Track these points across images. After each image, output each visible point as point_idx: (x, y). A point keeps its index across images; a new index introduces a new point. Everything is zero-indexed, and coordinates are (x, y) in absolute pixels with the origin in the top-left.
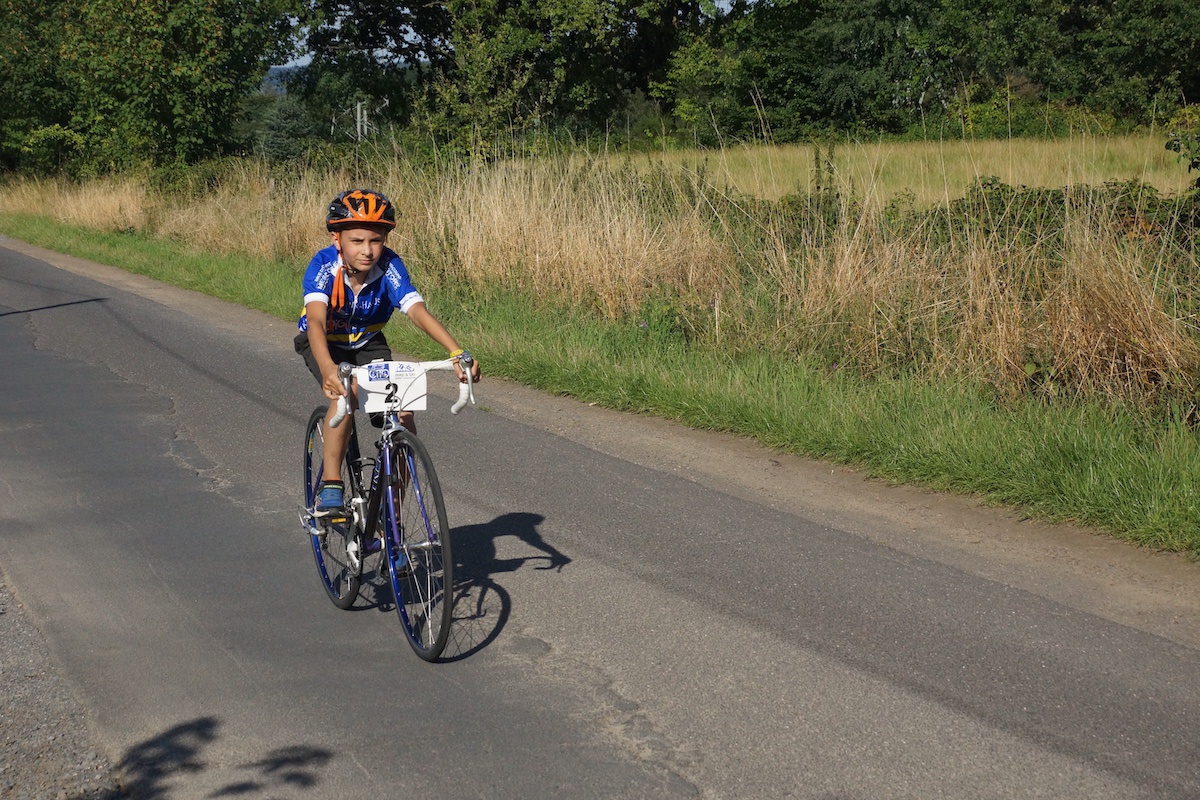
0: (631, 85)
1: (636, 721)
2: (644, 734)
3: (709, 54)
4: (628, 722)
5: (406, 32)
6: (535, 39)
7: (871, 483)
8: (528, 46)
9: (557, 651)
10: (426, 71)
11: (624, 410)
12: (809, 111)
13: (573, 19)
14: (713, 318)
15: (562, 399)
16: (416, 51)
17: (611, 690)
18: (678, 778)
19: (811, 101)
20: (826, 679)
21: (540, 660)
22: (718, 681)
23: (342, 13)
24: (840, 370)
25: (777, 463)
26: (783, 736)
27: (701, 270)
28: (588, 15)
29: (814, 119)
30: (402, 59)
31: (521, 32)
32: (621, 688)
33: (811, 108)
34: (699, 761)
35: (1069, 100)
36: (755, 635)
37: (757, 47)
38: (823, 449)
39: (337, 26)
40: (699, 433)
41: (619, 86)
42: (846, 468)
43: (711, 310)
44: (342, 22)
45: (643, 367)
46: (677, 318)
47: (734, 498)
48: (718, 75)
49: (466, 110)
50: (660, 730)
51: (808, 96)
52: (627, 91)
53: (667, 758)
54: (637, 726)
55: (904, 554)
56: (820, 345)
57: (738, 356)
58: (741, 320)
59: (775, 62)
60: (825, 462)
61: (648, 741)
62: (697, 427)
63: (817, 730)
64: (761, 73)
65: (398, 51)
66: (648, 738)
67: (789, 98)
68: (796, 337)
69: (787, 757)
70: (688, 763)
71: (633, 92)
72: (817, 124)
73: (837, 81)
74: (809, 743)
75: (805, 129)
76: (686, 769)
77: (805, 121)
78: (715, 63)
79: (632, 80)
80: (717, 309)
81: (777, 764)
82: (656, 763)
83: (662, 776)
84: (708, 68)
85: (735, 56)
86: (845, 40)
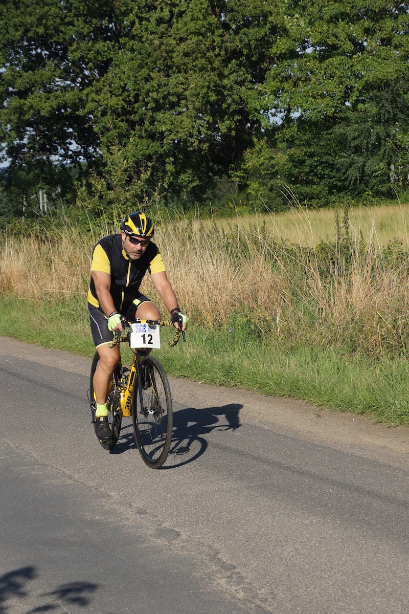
0: (219, 173)
1: (234, 576)
2: (239, 583)
3: (267, 152)
4: (229, 577)
5: (71, 144)
6: (155, 146)
7: (379, 426)
8: (150, 151)
9: (184, 536)
10: (85, 168)
11: (221, 385)
12: (335, 187)
13: (178, 132)
14: (276, 325)
15: (181, 379)
16: (77, 156)
17: (218, 558)
18: (260, 609)
19: (336, 180)
20: (350, 546)
21: (174, 542)
22: (284, 550)
23: (28, 133)
24: (357, 356)
25: (319, 416)
26: (325, 582)
27: (267, 294)
28: (187, 129)
29: (340, 189)
30: (69, 161)
31: (145, 141)
32: (225, 557)
33: (336, 184)
34: (273, 598)
36: (306, 522)
37: (300, 145)
38: (347, 406)
39: (25, 141)
40: (269, 398)
41: (210, 174)
42: (362, 417)
43: (274, 320)
44: (29, 139)
45: (232, 357)
46: (252, 326)
47: (291, 438)
48: (273, 166)
49: (111, 195)
50: (249, 581)
51: (334, 177)
52: (217, 177)
53: (254, 597)
54: (234, 579)
55: (398, 469)
56: (344, 340)
57: (292, 349)
58: (293, 325)
59: (312, 155)
60: (349, 414)
61: (241, 588)
62: (268, 394)
63: (345, 577)
64: (302, 162)
65: (65, 156)
66: (242, 586)
67: (322, 177)
68: (329, 335)
69: (327, 594)
70: (266, 600)
71: (221, 177)
72: (341, 195)
73: (351, 165)
74: (340, 585)
75: (333, 198)
76: (265, 603)
77: (333, 193)
78: (272, 158)
79: (219, 170)
80: (278, 319)
81: (321, 598)
82: (247, 600)
83: (251, 608)
84: (267, 162)
85: (284, 153)
86: (354, 139)
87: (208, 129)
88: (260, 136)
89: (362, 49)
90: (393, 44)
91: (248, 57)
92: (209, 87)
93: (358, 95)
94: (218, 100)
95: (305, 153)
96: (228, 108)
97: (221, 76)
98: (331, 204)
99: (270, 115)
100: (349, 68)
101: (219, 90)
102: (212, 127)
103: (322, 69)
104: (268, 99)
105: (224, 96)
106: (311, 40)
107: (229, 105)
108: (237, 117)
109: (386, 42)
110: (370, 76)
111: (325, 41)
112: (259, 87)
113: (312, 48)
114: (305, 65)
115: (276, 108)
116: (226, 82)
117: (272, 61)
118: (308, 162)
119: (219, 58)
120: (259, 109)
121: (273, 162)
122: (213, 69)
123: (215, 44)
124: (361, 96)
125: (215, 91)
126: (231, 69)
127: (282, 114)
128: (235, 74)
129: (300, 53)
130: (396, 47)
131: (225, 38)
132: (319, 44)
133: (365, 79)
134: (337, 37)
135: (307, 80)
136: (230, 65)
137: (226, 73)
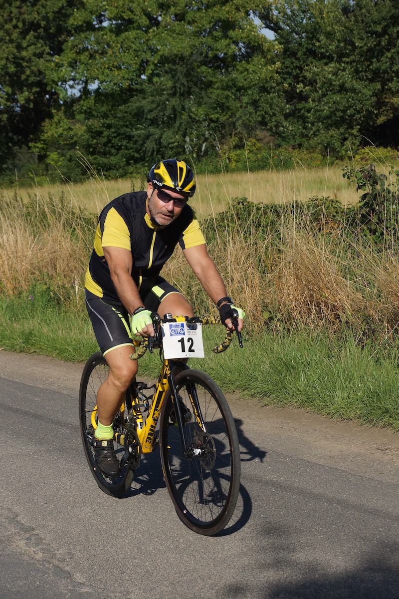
0: (19, 144)
1: (33, 538)
2: (37, 545)
3: (66, 123)
4: (28, 539)
11: (21, 352)
12: (133, 158)
14: (75, 292)
17: (17, 521)
18: (58, 569)
19: (133, 152)
20: (146, 506)
22: (82, 511)
26: (121, 540)
27: (66, 262)
29: (136, 161)
32: (24, 519)
33: (134, 156)
34: (71, 558)
35: (293, 146)
37: (97, 117)
40: (68, 364)
41: (10, 144)
43: (73, 287)
45: (31, 324)
46: (52, 293)
48: (72, 137)
50: (47, 542)
51: (131, 148)
52: (16, 148)
53: (52, 558)
54: (33, 540)
59: (109, 127)
60: (146, 378)
61: (40, 549)
62: (67, 360)
63: (141, 536)
64: (99, 134)
66: (40, 547)
67: (119, 149)
69: (123, 552)
70: (64, 560)
71: (20, 148)
72: (138, 166)
73: (148, 137)
74: (136, 543)
75: (131, 169)
76: (63, 563)
77: (130, 164)
78: (70, 129)
79: (19, 140)
80: (77, 287)
81: (117, 556)
82: (45, 560)
83: (49, 568)
84: (65, 132)
85: (82, 124)
86: (150, 111)
87: (7, 100)
88: (58, 107)
89: (157, 24)
90: (187, 20)
91: (46, 29)
92: (7, 59)
93: (153, 69)
94: (17, 72)
95: (103, 124)
96: (27, 80)
97: (19, 47)
98: (129, 175)
99: (67, 87)
100: (144, 42)
101: (17, 61)
102: (11, 98)
103: (118, 43)
104: (65, 71)
105: (22, 67)
106: (107, 14)
107: (29, 76)
108: (35, 89)
109: (180, 17)
110: (165, 50)
111: (122, 16)
112: (56, 58)
113: (108, 21)
114: (102, 38)
115: (74, 80)
116: (24, 53)
117: (69, 34)
118: (106, 133)
119: (17, 30)
120: (56, 80)
121: (71, 133)
122: (11, 41)
123: (13, 15)
124: (156, 69)
125: (14, 63)
126: (29, 41)
127: (80, 87)
128: (33, 47)
129: (97, 26)
130: (189, 23)
131: (23, 10)
132: (115, 18)
133: (161, 53)
134: (132, 12)
135: (103, 53)
136: (28, 37)
137: (25, 45)
